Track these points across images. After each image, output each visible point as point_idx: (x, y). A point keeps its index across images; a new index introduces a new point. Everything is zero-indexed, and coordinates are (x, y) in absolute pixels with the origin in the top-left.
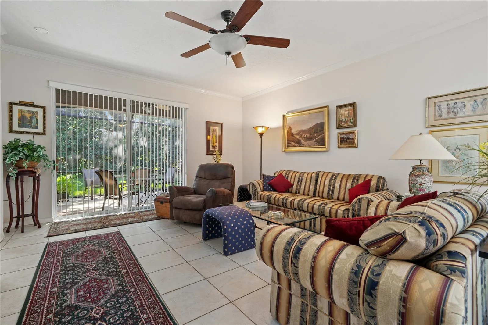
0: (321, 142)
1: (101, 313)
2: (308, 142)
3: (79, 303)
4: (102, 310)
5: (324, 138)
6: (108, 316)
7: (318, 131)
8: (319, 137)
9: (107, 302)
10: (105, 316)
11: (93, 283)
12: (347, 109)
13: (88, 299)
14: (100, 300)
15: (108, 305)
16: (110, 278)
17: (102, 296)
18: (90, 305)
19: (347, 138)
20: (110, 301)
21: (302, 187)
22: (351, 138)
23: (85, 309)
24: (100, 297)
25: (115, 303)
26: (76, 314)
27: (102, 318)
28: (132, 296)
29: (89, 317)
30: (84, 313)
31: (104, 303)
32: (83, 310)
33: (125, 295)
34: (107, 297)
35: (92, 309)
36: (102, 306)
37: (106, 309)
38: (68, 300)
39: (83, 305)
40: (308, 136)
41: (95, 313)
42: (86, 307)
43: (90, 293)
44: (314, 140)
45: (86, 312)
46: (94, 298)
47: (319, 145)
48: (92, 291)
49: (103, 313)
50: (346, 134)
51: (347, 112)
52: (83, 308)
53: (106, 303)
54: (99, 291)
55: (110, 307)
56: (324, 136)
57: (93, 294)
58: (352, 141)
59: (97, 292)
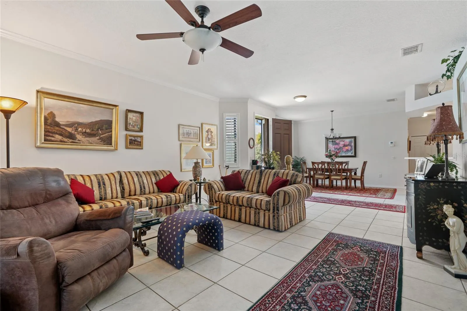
0: (108, 141)
1: (339, 277)
2: (88, 139)
3: (348, 293)
4: (337, 278)
5: (111, 137)
6: (337, 272)
7: (104, 128)
8: (105, 135)
9: (329, 280)
10: (338, 274)
11: (325, 304)
12: (135, 114)
13: (340, 292)
14: (333, 285)
15: (331, 277)
16: (307, 299)
17: (329, 286)
18: (342, 286)
19: (135, 141)
20: (328, 280)
21: (107, 191)
22: (138, 141)
23: (346, 286)
24: (331, 287)
25: (326, 276)
26: (354, 287)
27: (340, 273)
28: (313, 272)
29: (347, 279)
30: (348, 283)
31: (332, 281)
32: (348, 286)
33: (315, 275)
34: (326, 283)
35: (342, 282)
36: (335, 280)
37: (334, 276)
38: (356, 303)
39: (346, 290)
40: (88, 131)
41: (342, 279)
42: (345, 286)
43: (335, 296)
44: (98, 138)
45: (347, 283)
46: (335, 290)
47: (105, 143)
48: (332, 296)
49: (337, 276)
50: (134, 137)
51: (135, 118)
52: (348, 287)
53: (331, 280)
54: (327, 293)
55: (330, 275)
56: (112, 134)
57: (333, 294)
58: (139, 143)
59: (329, 293)
